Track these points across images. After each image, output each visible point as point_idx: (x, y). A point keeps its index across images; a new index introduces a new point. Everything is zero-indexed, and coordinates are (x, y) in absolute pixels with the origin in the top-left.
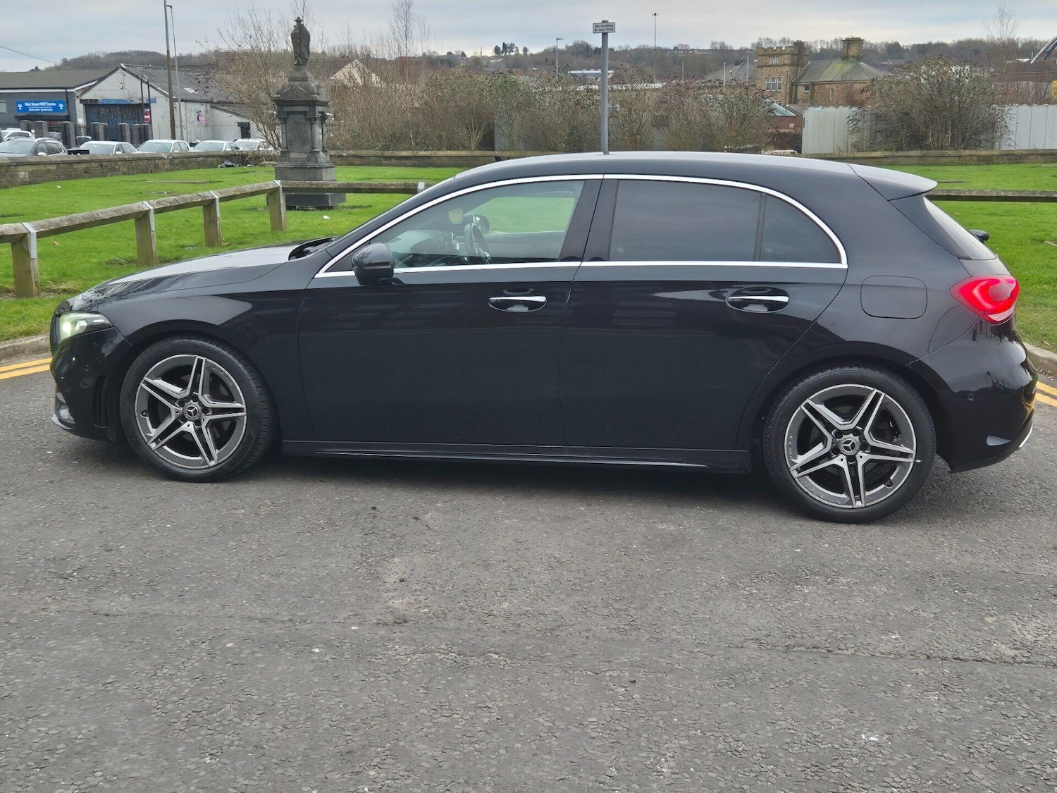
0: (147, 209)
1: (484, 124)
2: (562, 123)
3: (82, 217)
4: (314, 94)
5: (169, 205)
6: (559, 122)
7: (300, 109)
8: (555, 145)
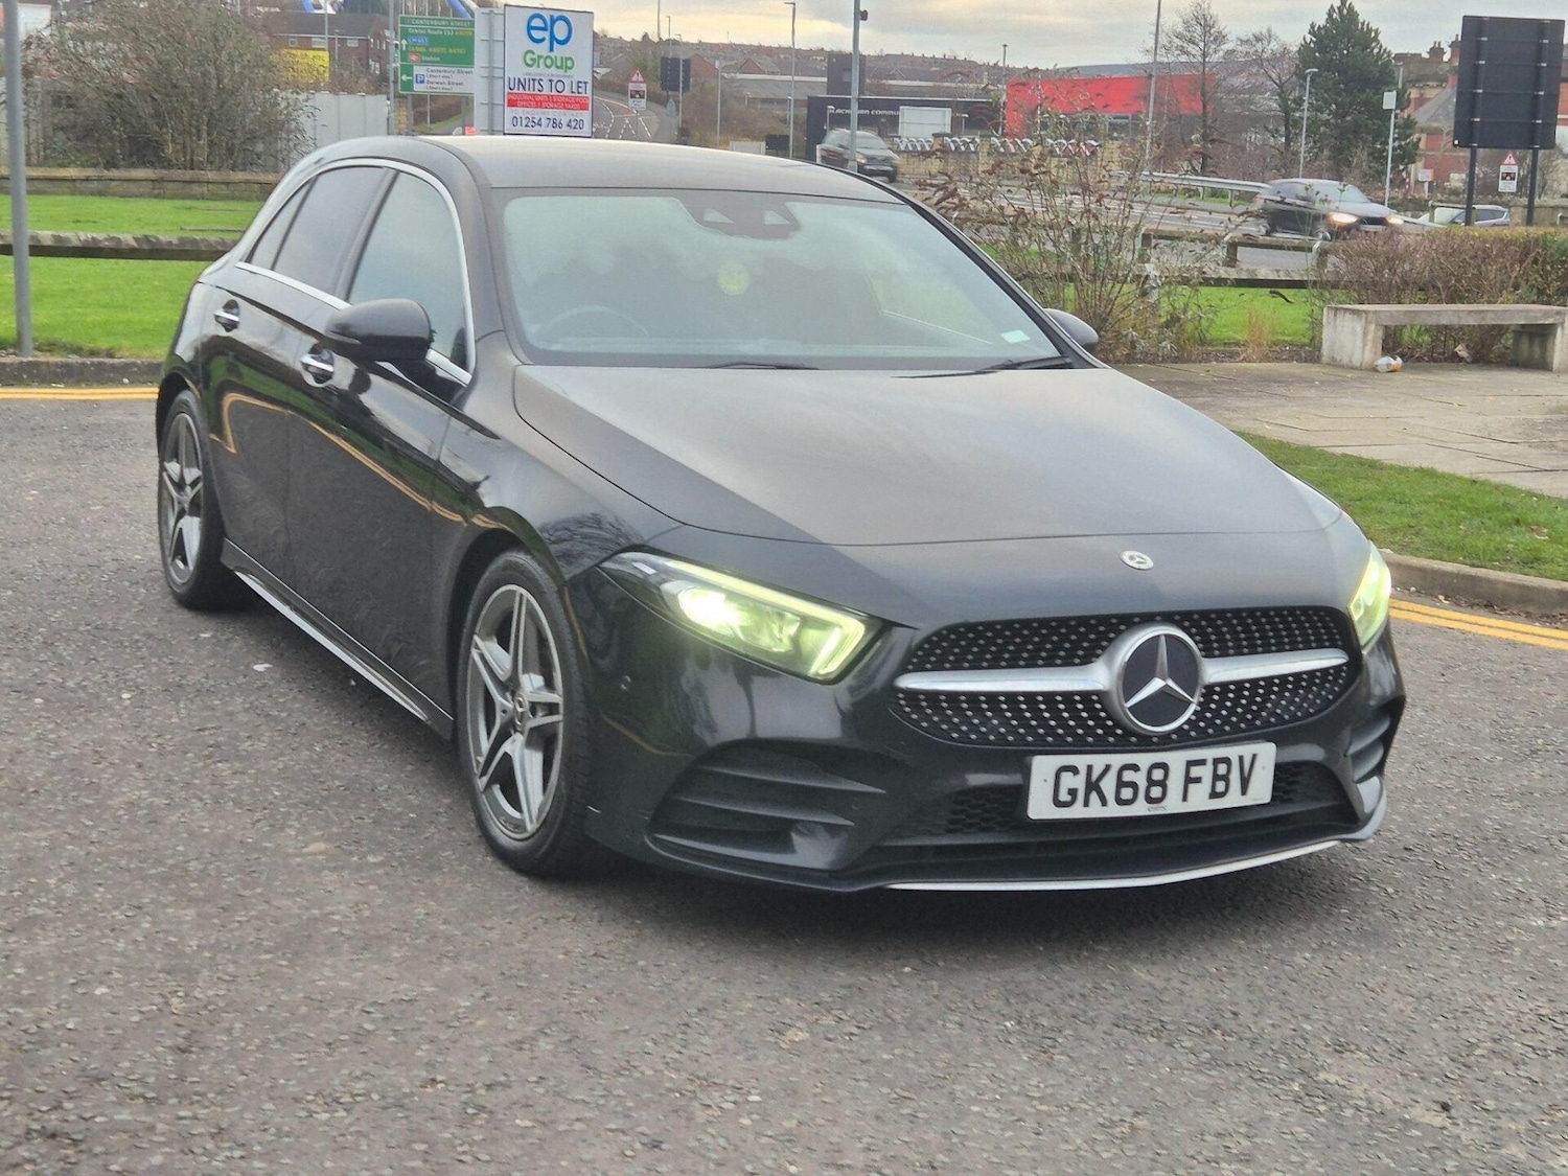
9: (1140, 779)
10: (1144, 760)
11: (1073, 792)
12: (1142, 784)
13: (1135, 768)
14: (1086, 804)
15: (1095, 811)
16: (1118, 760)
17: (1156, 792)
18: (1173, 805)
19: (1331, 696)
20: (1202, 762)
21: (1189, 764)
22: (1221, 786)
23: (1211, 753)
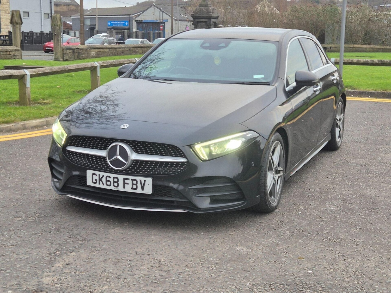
0: (96, 65)
1: (320, 30)
2: (360, 29)
3: (58, 68)
4: (211, 13)
5: (109, 64)
6: (359, 29)
7: (204, 20)
8: (356, 40)
9: (111, 180)
10: (112, 175)
11: (96, 180)
12: (112, 182)
13: (110, 177)
14: (99, 184)
15: (101, 186)
16: (106, 174)
17: (116, 184)
18: (121, 188)
19: (179, 170)
20: (128, 179)
21: (124, 179)
22: (135, 187)
23: (131, 177)
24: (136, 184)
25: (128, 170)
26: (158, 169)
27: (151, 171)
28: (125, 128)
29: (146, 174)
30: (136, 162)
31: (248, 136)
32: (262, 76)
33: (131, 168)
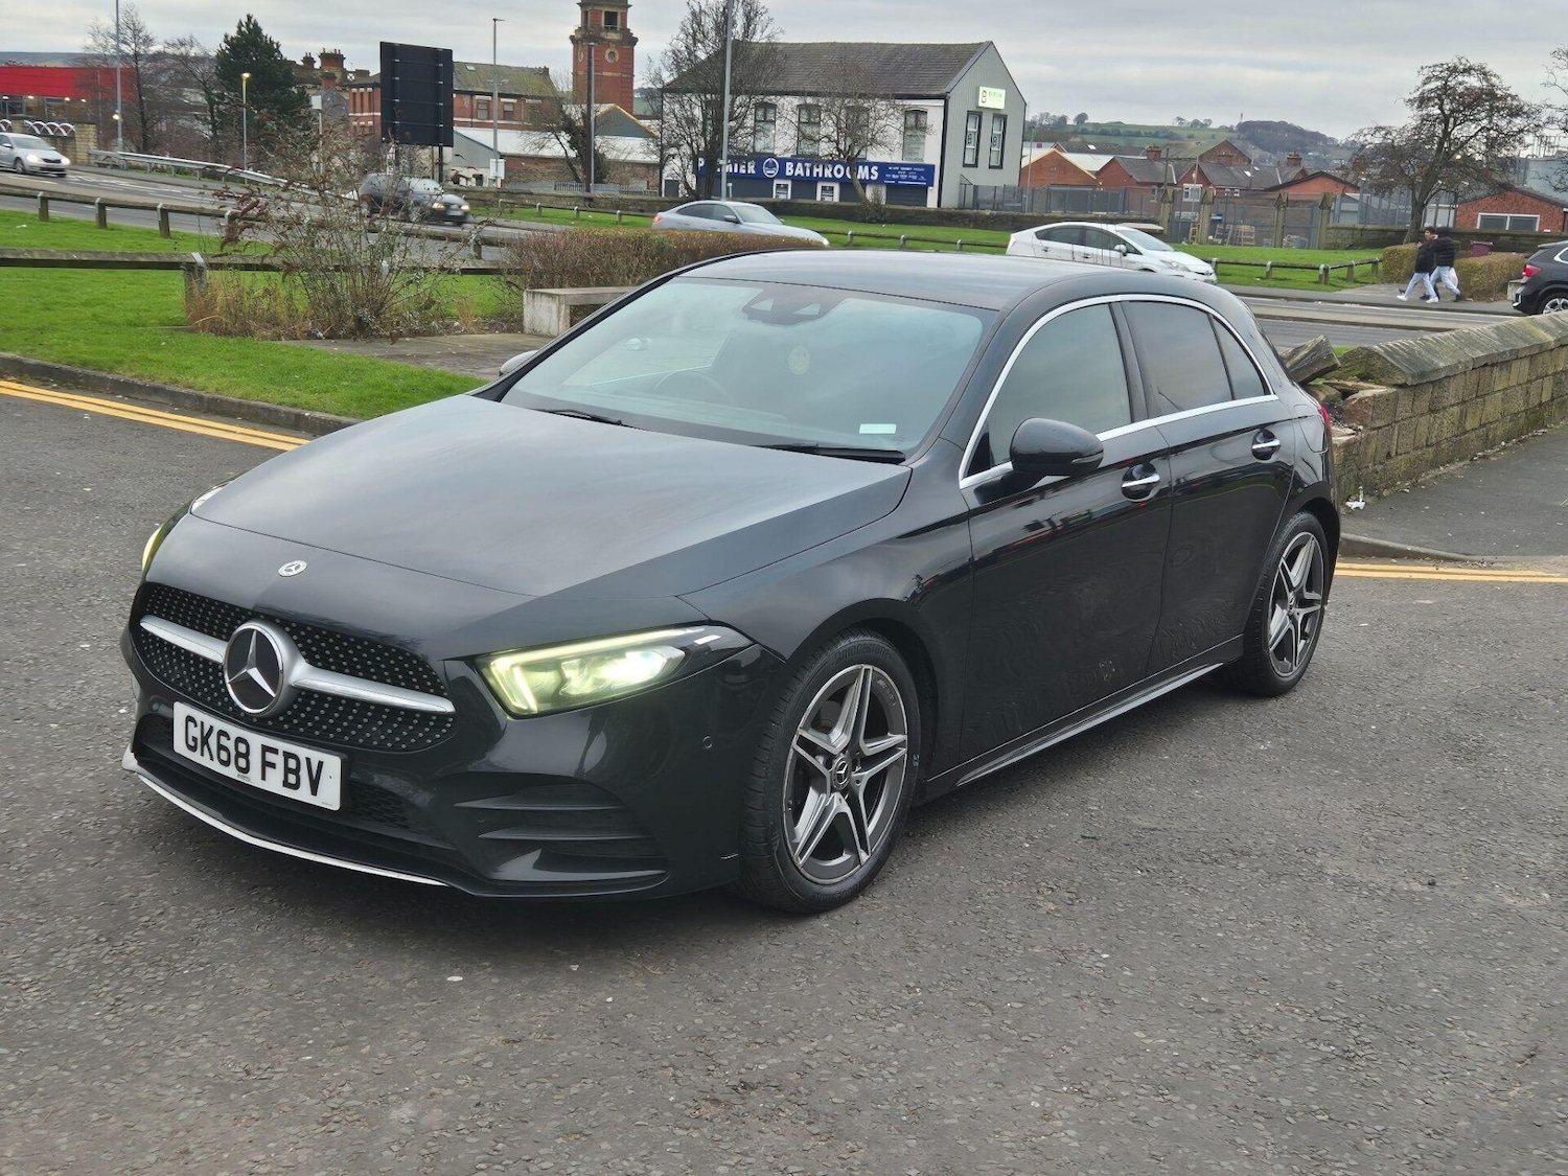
9: (230, 745)
10: (235, 731)
11: (195, 739)
12: (233, 753)
13: (228, 736)
14: (202, 754)
15: (205, 761)
16: (219, 725)
17: (242, 763)
18: (254, 779)
19: (429, 741)
20: (275, 751)
21: (265, 749)
22: (292, 779)
23: (283, 746)
24: (296, 772)
25: (281, 718)
26: (367, 728)
27: (346, 732)
28: (291, 574)
29: (332, 740)
30: (305, 695)
31: (700, 642)
32: (891, 429)
33: (289, 713)
